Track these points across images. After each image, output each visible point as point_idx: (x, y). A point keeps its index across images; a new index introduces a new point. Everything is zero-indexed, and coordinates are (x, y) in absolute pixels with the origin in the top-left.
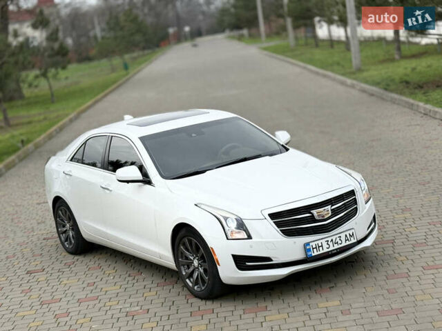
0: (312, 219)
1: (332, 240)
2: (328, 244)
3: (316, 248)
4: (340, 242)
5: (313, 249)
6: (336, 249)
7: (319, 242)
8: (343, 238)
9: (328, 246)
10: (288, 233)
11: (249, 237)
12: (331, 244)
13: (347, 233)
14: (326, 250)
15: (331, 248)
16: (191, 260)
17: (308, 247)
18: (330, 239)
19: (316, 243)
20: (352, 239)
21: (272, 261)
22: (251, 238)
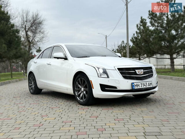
0: (135, 73)
2: (141, 85)
3: (136, 85)
4: (146, 85)
5: (135, 86)
6: (145, 88)
8: (148, 84)
10: (125, 77)
12: (143, 85)
13: (149, 82)
14: (140, 87)
15: (143, 87)
16: (81, 88)
17: (133, 85)
18: (142, 83)
19: (137, 83)
20: (151, 85)
21: (117, 88)
22: (109, 78)
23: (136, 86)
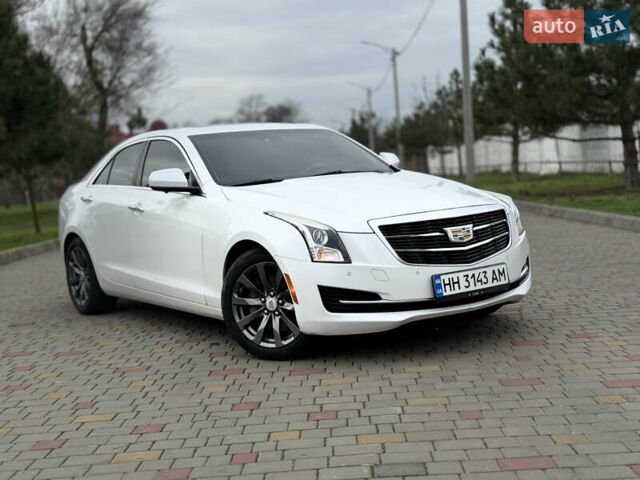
0: (445, 241)
1: (473, 275)
2: (467, 280)
3: (449, 284)
4: (484, 280)
5: (445, 285)
6: (479, 290)
7: (455, 276)
8: (490, 275)
9: (467, 284)
10: (408, 258)
11: (347, 260)
12: (472, 281)
13: (496, 269)
14: (463, 290)
15: (472, 288)
17: (438, 282)
18: (470, 273)
19: (451, 276)
20: (502, 278)
21: (381, 299)
22: (350, 262)
23: (448, 287)
